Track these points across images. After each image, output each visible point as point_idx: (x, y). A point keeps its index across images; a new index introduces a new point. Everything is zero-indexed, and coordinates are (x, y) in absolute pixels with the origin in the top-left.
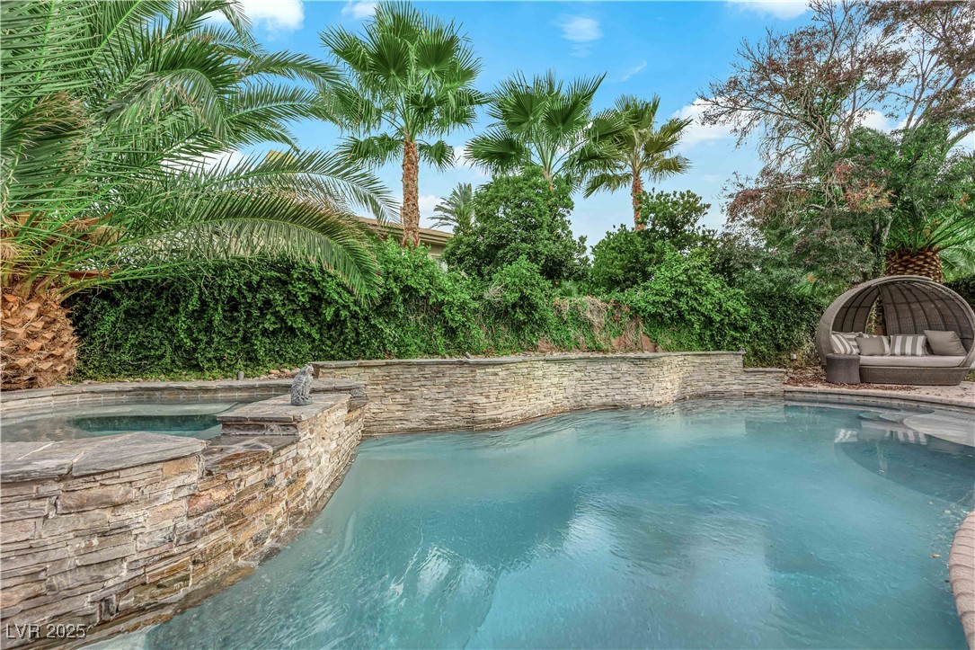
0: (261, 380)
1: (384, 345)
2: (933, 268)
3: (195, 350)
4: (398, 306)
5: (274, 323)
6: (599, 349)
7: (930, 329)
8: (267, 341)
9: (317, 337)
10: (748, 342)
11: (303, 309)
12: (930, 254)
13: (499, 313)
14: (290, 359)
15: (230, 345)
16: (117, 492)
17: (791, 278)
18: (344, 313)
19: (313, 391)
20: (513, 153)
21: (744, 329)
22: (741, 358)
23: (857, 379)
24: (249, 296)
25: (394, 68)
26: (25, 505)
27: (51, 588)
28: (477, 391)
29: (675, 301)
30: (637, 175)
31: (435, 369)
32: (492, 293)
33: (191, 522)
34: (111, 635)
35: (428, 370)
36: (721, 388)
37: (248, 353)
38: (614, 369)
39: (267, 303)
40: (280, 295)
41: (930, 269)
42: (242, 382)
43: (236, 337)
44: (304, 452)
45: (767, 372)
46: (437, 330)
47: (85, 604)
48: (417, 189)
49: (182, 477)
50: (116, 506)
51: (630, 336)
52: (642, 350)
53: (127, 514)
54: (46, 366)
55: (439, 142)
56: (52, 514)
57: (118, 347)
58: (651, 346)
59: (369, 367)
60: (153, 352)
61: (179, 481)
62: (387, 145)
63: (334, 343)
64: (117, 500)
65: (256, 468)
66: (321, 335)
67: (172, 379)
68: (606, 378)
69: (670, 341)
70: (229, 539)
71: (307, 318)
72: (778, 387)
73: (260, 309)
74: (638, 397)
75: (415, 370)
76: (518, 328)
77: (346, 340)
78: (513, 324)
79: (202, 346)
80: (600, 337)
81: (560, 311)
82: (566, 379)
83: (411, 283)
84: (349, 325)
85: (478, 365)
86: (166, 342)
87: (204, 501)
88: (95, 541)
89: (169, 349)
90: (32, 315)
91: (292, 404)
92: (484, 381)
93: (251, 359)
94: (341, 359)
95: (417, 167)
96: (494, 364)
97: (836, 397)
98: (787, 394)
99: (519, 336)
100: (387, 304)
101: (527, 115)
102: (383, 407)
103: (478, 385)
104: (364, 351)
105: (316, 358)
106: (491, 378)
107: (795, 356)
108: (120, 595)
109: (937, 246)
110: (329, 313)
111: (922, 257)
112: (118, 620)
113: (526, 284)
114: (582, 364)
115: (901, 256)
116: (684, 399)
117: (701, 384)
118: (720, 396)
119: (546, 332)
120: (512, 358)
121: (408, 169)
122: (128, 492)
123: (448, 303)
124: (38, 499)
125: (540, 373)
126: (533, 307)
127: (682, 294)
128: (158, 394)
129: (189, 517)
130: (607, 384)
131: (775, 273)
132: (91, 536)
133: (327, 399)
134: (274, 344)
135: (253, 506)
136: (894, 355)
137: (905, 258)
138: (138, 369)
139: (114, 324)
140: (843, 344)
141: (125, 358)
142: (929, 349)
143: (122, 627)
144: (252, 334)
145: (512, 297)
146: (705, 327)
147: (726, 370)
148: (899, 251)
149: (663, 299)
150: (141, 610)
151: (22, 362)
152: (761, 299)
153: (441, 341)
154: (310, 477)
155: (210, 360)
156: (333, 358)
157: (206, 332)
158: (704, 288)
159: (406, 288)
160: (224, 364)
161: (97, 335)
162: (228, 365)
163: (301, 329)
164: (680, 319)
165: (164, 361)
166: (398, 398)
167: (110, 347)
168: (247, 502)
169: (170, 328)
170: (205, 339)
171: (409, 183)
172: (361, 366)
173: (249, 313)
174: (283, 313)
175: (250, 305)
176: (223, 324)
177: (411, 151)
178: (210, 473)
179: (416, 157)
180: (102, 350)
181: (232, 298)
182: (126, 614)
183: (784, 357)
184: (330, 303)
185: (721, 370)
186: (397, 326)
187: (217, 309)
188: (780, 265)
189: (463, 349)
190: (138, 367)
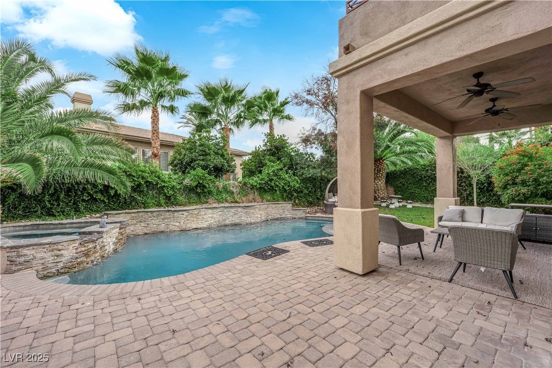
0: (82, 220)
1: (138, 204)
3: (51, 208)
4: (144, 188)
5: (88, 197)
6: (236, 202)
8: (84, 204)
9: (107, 201)
11: (101, 190)
12: (381, 161)
13: (190, 190)
14: (95, 210)
15: (67, 206)
16: (60, 247)
17: (315, 174)
19: (107, 223)
21: (302, 192)
22: (292, 204)
24: (76, 186)
26: (41, 250)
27: (47, 266)
28: (175, 221)
29: (269, 182)
31: (158, 213)
32: (187, 181)
33: (77, 255)
35: (155, 214)
36: (283, 216)
37: (75, 209)
38: (235, 211)
39: (84, 189)
40: (90, 185)
41: (381, 167)
42: (75, 221)
43: (70, 203)
44: (105, 240)
45: (300, 210)
46: (162, 197)
47: (54, 270)
50: (60, 250)
51: (251, 196)
52: (254, 201)
53: (62, 252)
55: (171, 105)
56: (47, 252)
57: (16, 208)
58: (261, 200)
59: (129, 213)
60: (32, 210)
61: (74, 245)
62: (143, 104)
63: (114, 203)
65: (92, 243)
66: (109, 200)
68: (232, 214)
69: (269, 198)
70: (85, 260)
71: (102, 194)
72: (303, 215)
73: (81, 192)
74: (245, 221)
75: (149, 214)
76: (198, 195)
77: (120, 202)
78: (196, 193)
79: (55, 206)
80: (237, 198)
81: (218, 188)
82: (215, 215)
83: (149, 180)
84: (121, 196)
85: (175, 211)
86: (38, 206)
87: (79, 250)
88: (56, 257)
89: (40, 209)
91: (99, 228)
92: (178, 217)
93: (77, 211)
94: (118, 210)
95: (158, 118)
96: (182, 211)
98: (307, 218)
99: (199, 198)
100: (139, 187)
101: (214, 97)
103: (175, 219)
104: (128, 206)
105: (106, 210)
106: (181, 216)
108: (61, 269)
109: (384, 158)
110: (112, 192)
111: (379, 162)
112: (61, 275)
113: (200, 178)
114: (222, 209)
116: (268, 220)
117: (275, 215)
118: (283, 219)
119: (212, 196)
120: (191, 208)
121: (154, 120)
122: (62, 248)
123: (166, 186)
124: (44, 248)
125: (204, 213)
126: (204, 187)
127: (273, 180)
128: (41, 226)
129: (76, 253)
130: (232, 216)
133: (112, 226)
134: (87, 205)
135: (91, 252)
138: (25, 217)
141: (20, 212)
144: (77, 201)
145: (195, 184)
147: (285, 209)
149: (264, 182)
150: (65, 273)
152: (305, 181)
153: (163, 202)
154: (106, 247)
155: (58, 212)
156: (114, 209)
157: (56, 201)
158: (281, 177)
159: (147, 182)
160: (65, 213)
161: (7, 203)
162: (67, 214)
163: (100, 199)
164: (272, 190)
165: (37, 213)
166: (143, 224)
167: (12, 208)
168: (90, 251)
169: (39, 200)
170: (56, 204)
171: (155, 125)
172: (126, 213)
173: (76, 193)
174: (92, 193)
175: (77, 190)
176: (65, 198)
177: (155, 111)
178: (81, 244)
179: (158, 114)
180: (9, 209)
181: (69, 187)
182: (62, 273)
183: (321, 202)
184: (112, 188)
185: (283, 209)
186: (144, 196)
187: (62, 192)
188: (314, 168)
189: (173, 204)
190: (25, 216)
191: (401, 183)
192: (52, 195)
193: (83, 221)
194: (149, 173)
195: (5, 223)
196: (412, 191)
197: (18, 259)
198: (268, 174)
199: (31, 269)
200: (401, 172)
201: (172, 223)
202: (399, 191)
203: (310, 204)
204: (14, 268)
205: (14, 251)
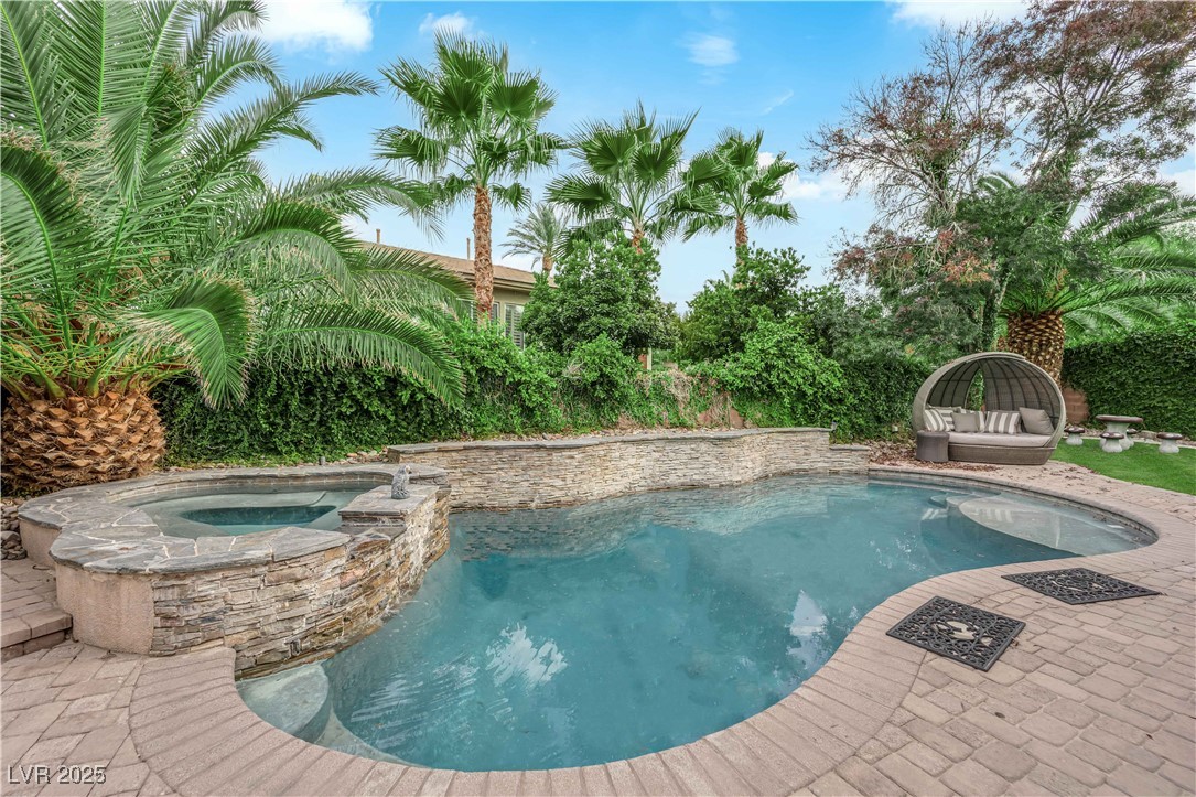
0: (340, 466)
1: (460, 426)
2: (1055, 333)
3: (271, 434)
4: (473, 387)
5: (351, 406)
6: (683, 425)
7: (1026, 407)
8: (343, 423)
9: (392, 418)
10: (845, 414)
11: (379, 391)
12: (1052, 317)
13: (579, 392)
14: (366, 441)
15: (307, 429)
16: (298, 572)
17: (888, 350)
18: (420, 396)
20: (600, 199)
21: (841, 401)
22: (828, 435)
23: (944, 456)
24: (325, 379)
25: (464, 109)
26: (246, 580)
27: (263, 633)
28: (554, 474)
29: (765, 375)
30: (742, 219)
31: (512, 453)
32: (572, 370)
33: (343, 591)
34: (300, 664)
35: (505, 454)
36: (805, 466)
37: (324, 436)
38: (693, 449)
39: (343, 386)
40: (356, 378)
41: (1051, 334)
42: (325, 468)
43: (312, 420)
44: (409, 539)
45: (853, 450)
46: (514, 410)
47: (282, 644)
48: (490, 242)
49: (336, 561)
50: (298, 581)
51: (717, 410)
52: (728, 425)
53: (305, 586)
54: (145, 457)
55: (515, 185)
56: (262, 587)
57: (196, 432)
58: (739, 420)
60: (231, 437)
61: (334, 563)
62: (454, 186)
63: (409, 424)
64: (299, 577)
65: (380, 552)
66: (396, 415)
67: (254, 464)
68: (684, 458)
69: (760, 415)
70: (365, 604)
71: (382, 401)
72: (863, 465)
73: (336, 394)
74: (717, 477)
75: (492, 453)
76: (597, 405)
77: (422, 421)
78: (592, 400)
79: (280, 430)
80: (685, 413)
81: (642, 387)
82: (643, 460)
83: (487, 363)
84: (425, 406)
85: (555, 448)
86: (243, 427)
87: (349, 577)
88: (287, 604)
89: (247, 434)
90: (129, 410)
91: (393, 498)
92: (561, 464)
93: (327, 442)
94: (418, 441)
95: (490, 217)
96: (570, 448)
97: (918, 476)
98: (872, 473)
99: (598, 413)
101: (615, 159)
102: (461, 490)
103: (554, 468)
104: (440, 432)
105: (392, 441)
106: (567, 461)
107: (896, 429)
108: (302, 639)
109: (1061, 309)
110: (405, 396)
111: (1044, 321)
112: (302, 656)
113: (605, 362)
114: (660, 444)
115: (1023, 319)
116: (767, 477)
117: (785, 461)
118: (804, 473)
119: (627, 408)
120: (590, 439)
121: (480, 220)
122: (305, 572)
123: (525, 382)
124: (254, 576)
125: (618, 454)
126: (613, 384)
127: (774, 367)
128: (250, 481)
129: (341, 588)
130: (686, 464)
131: (873, 344)
132: (285, 600)
134: (350, 427)
135: (379, 580)
136: (987, 432)
137: (1027, 321)
138: (217, 454)
139: (192, 410)
140: (936, 420)
141: (205, 442)
142: (1022, 426)
143: (304, 660)
144: (328, 417)
145: (592, 376)
146: (798, 400)
147: (811, 447)
148: (1021, 313)
149: (752, 373)
150: (314, 651)
151: (127, 455)
152: (861, 368)
153: (517, 421)
154: (412, 558)
155: (287, 444)
156: (410, 440)
157: (282, 415)
158: (796, 360)
159: (482, 370)
160: (301, 448)
161: (176, 421)
162: (306, 448)
163: (377, 413)
164: (771, 392)
165: (242, 446)
166: (477, 480)
167: (189, 432)
168: (375, 578)
169: (246, 413)
170: (282, 423)
171: (482, 234)
172: (439, 451)
173: (325, 397)
174: (359, 397)
175: (326, 389)
176: (300, 408)
177: (481, 198)
178: (353, 557)
179: (489, 206)
180: (181, 435)
181: (308, 382)
182: (306, 652)
183: (884, 429)
184: (405, 386)
185: (805, 448)
186: (473, 406)
187: (293, 394)
188: (880, 335)
189: (541, 429)
190: (217, 451)
191: (1112, 379)
192: (273, 401)
193: (343, 470)
194: (485, 348)
195: (173, 469)
196: (1155, 402)
197: (183, 612)
198: (762, 351)
199: (220, 642)
200: (1115, 349)
201: (546, 480)
202: (1106, 401)
203: (858, 434)
204: (174, 639)
205: (173, 586)
